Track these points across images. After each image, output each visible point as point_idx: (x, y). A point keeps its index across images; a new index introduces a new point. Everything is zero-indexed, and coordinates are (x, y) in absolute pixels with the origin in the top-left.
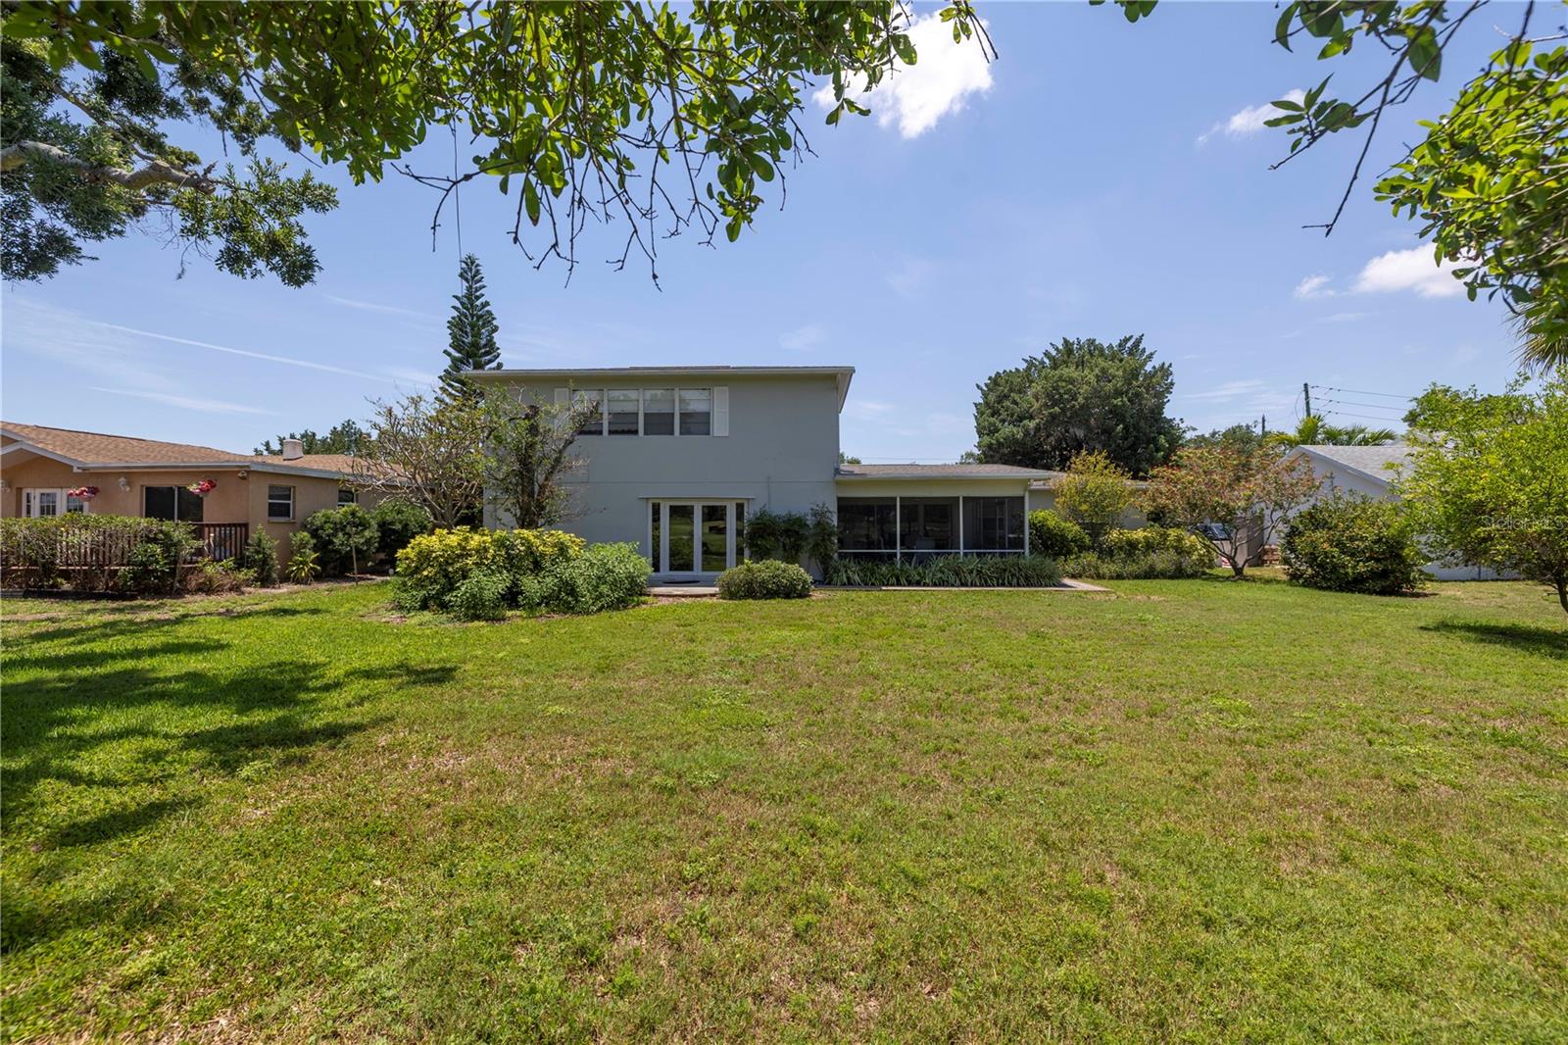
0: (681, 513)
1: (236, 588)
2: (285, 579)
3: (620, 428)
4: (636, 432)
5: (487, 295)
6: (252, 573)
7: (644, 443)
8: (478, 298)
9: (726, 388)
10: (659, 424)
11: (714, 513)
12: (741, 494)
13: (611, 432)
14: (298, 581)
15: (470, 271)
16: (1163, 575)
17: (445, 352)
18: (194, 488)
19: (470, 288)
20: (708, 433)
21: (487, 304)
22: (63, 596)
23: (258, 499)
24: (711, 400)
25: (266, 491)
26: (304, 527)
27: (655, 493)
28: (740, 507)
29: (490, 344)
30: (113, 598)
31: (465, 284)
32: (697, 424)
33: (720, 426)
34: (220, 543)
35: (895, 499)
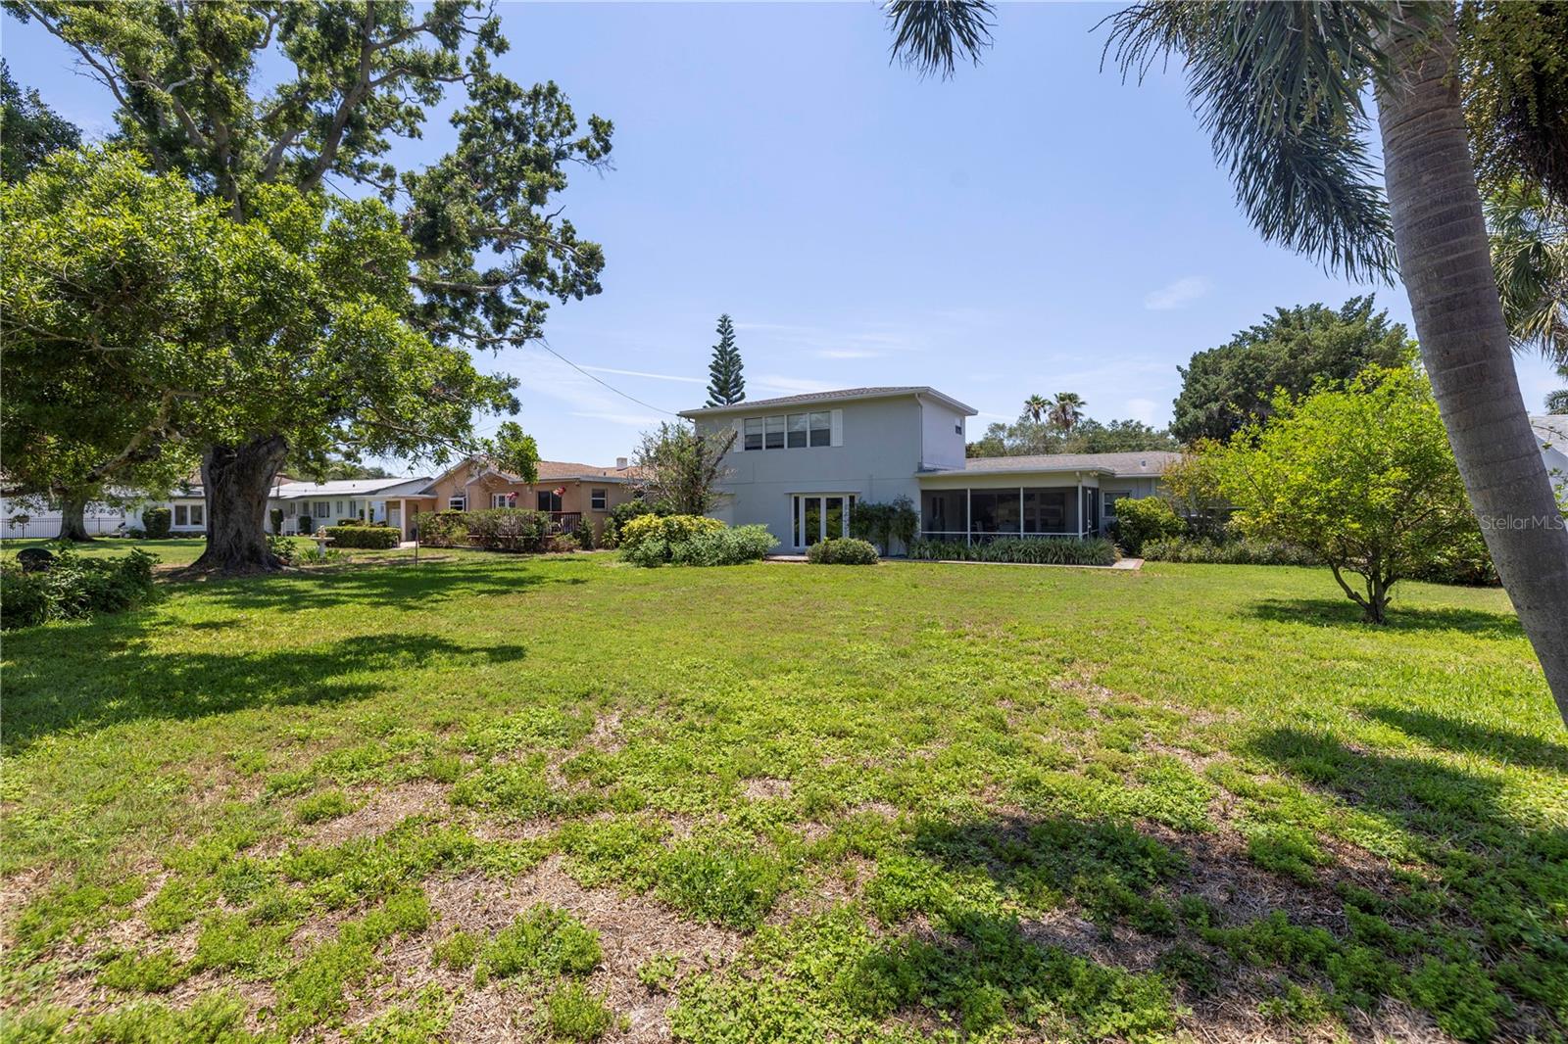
0: (813, 504)
1: (570, 550)
2: (600, 546)
3: (772, 444)
4: (782, 446)
5: (736, 342)
6: (578, 541)
7: (787, 453)
8: (730, 345)
9: (841, 411)
10: (797, 440)
11: (834, 503)
12: (852, 489)
13: (767, 447)
14: (607, 548)
15: (725, 327)
16: (1257, 561)
17: (708, 388)
18: (556, 492)
19: (724, 339)
20: (828, 444)
21: (736, 349)
22: (498, 551)
23: (586, 498)
24: (829, 421)
25: (590, 493)
26: (611, 515)
27: (796, 489)
28: (852, 499)
29: (738, 378)
30: (515, 552)
31: (721, 336)
32: (821, 438)
33: (836, 439)
34: (567, 524)
35: (966, 491)
